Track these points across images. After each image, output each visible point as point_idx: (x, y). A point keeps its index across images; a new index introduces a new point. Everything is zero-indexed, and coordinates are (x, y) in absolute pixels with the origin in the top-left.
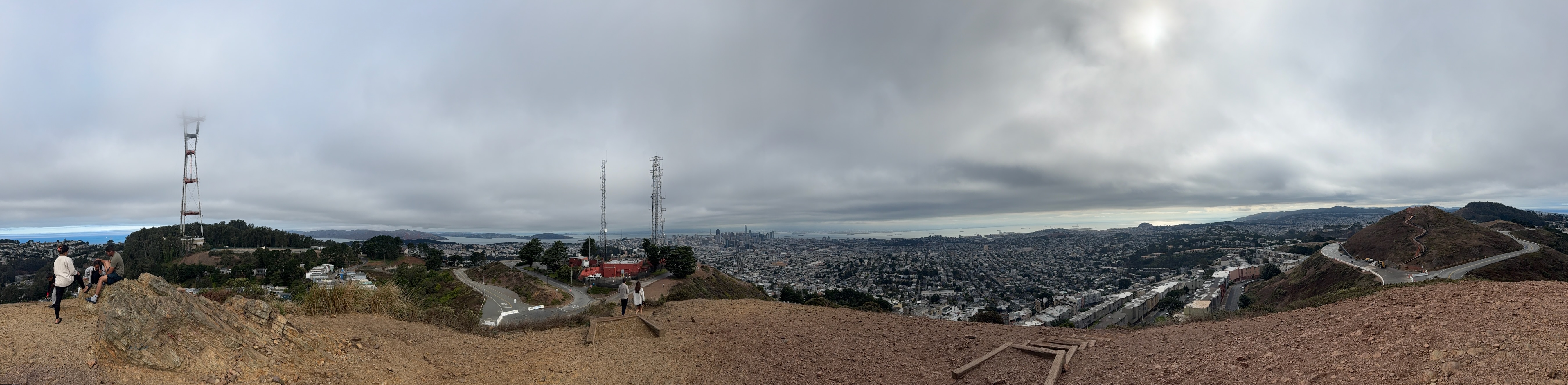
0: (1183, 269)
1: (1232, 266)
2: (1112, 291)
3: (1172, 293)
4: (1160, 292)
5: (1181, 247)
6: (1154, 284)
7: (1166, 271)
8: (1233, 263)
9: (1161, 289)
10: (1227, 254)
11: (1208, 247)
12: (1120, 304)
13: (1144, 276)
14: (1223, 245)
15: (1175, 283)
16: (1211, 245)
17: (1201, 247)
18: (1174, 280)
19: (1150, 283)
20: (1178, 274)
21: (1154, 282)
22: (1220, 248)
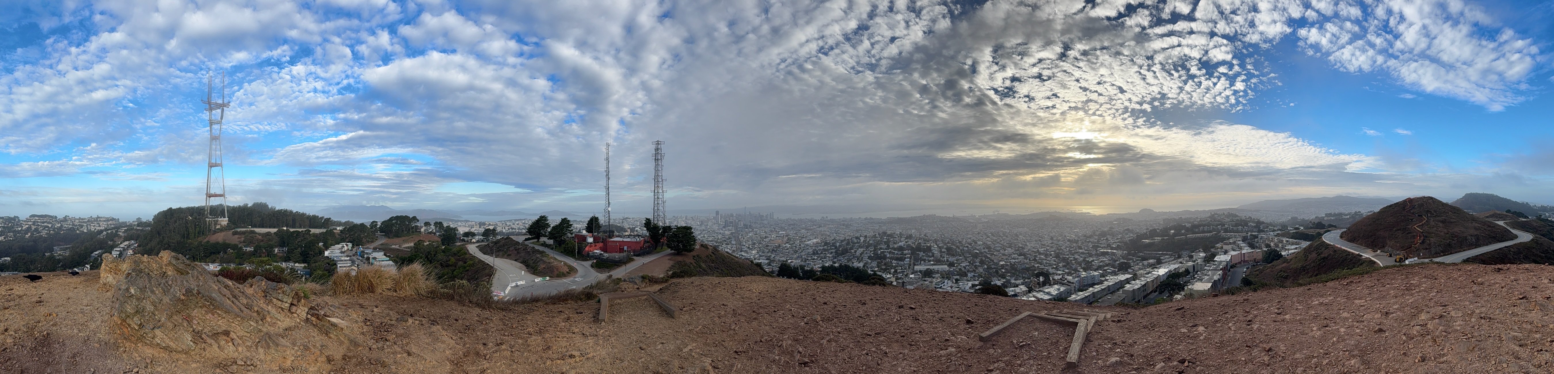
0: (1185, 253)
1: (1234, 250)
2: (1111, 273)
3: (1173, 276)
4: (1161, 274)
5: (1183, 231)
6: (1154, 266)
7: (1167, 255)
8: (1235, 247)
9: (1162, 271)
10: (1229, 238)
11: (1210, 232)
12: (1121, 285)
13: (1144, 259)
14: (1226, 231)
15: (1176, 266)
16: (1214, 230)
17: (1203, 232)
18: (1175, 264)
19: (1150, 266)
20: (1179, 257)
21: (1154, 265)
22: (1223, 234)
